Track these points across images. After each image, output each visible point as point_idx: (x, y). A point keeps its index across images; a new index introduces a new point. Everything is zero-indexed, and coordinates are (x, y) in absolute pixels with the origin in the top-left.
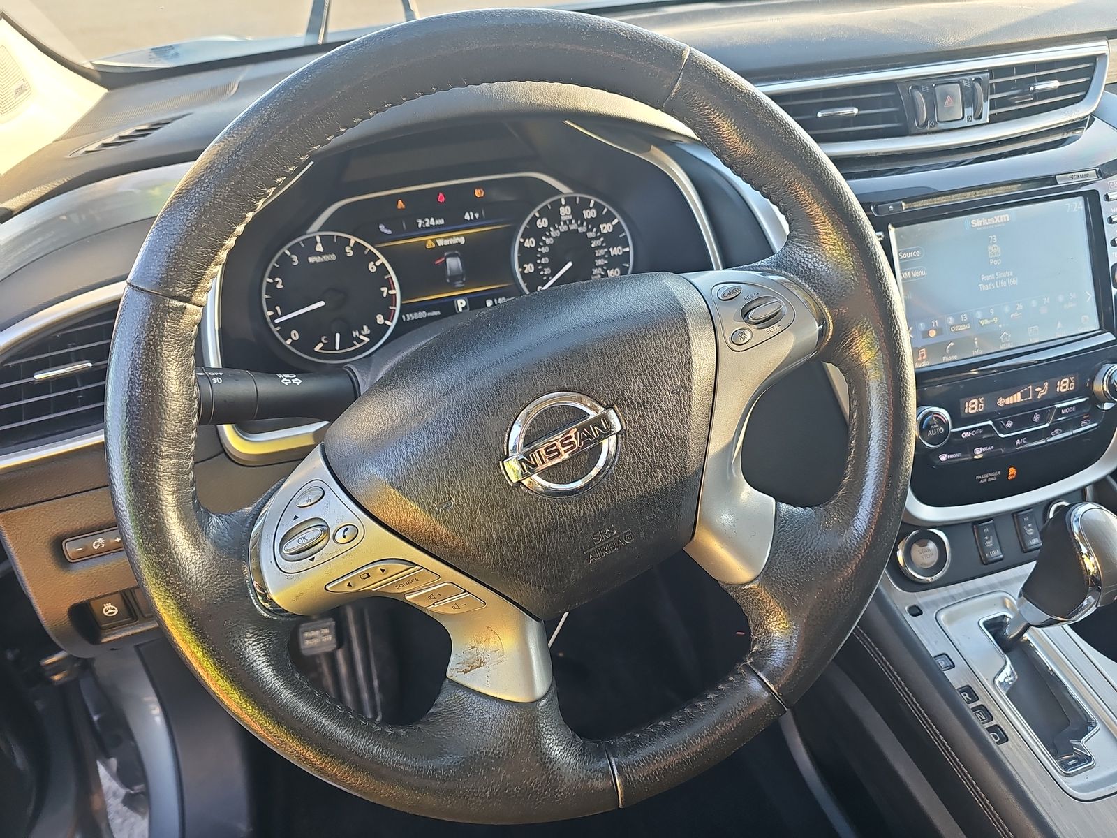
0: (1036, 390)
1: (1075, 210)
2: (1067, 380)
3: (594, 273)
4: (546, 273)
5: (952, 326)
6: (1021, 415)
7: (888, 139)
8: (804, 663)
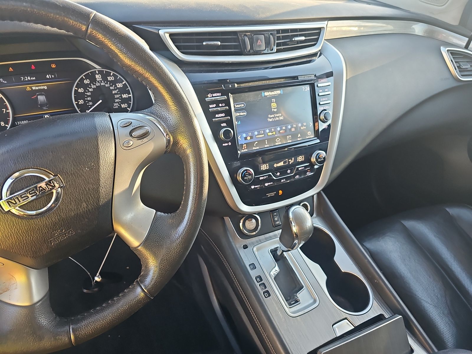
0: (289, 161)
1: (306, 90)
2: (301, 157)
3: (114, 105)
4: (90, 104)
5: (256, 135)
6: (283, 170)
7: (234, 56)
8: (159, 279)
